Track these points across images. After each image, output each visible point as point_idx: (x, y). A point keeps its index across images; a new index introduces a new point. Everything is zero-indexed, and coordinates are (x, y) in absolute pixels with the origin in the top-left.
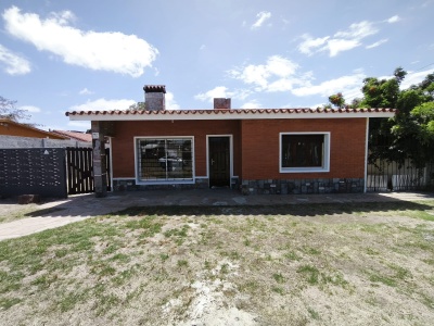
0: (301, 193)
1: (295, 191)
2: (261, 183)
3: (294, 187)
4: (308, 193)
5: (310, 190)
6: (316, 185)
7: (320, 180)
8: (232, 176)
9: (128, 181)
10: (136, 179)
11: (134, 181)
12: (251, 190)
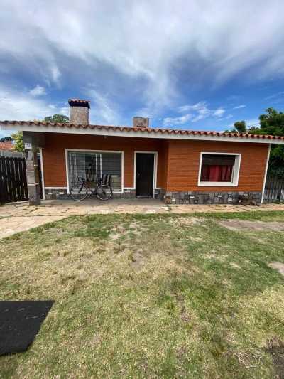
0: (214, 203)
1: (209, 201)
2: (183, 194)
3: (209, 198)
4: (219, 203)
5: (221, 201)
6: (226, 197)
7: (230, 193)
8: (155, 187)
9: (60, 190)
10: (68, 188)
11: (66, 190)
12: (174, 200)
